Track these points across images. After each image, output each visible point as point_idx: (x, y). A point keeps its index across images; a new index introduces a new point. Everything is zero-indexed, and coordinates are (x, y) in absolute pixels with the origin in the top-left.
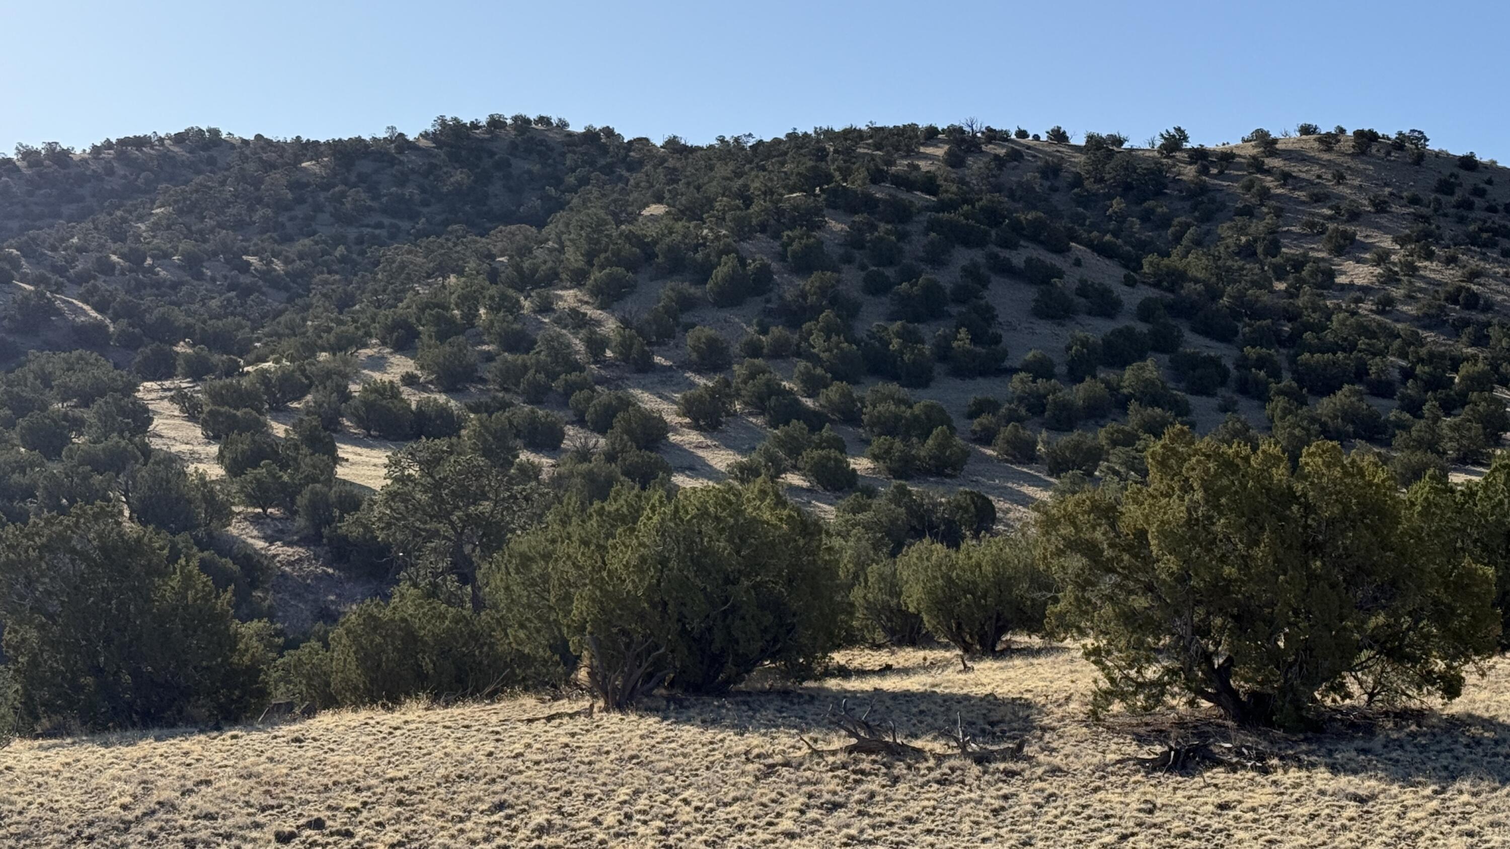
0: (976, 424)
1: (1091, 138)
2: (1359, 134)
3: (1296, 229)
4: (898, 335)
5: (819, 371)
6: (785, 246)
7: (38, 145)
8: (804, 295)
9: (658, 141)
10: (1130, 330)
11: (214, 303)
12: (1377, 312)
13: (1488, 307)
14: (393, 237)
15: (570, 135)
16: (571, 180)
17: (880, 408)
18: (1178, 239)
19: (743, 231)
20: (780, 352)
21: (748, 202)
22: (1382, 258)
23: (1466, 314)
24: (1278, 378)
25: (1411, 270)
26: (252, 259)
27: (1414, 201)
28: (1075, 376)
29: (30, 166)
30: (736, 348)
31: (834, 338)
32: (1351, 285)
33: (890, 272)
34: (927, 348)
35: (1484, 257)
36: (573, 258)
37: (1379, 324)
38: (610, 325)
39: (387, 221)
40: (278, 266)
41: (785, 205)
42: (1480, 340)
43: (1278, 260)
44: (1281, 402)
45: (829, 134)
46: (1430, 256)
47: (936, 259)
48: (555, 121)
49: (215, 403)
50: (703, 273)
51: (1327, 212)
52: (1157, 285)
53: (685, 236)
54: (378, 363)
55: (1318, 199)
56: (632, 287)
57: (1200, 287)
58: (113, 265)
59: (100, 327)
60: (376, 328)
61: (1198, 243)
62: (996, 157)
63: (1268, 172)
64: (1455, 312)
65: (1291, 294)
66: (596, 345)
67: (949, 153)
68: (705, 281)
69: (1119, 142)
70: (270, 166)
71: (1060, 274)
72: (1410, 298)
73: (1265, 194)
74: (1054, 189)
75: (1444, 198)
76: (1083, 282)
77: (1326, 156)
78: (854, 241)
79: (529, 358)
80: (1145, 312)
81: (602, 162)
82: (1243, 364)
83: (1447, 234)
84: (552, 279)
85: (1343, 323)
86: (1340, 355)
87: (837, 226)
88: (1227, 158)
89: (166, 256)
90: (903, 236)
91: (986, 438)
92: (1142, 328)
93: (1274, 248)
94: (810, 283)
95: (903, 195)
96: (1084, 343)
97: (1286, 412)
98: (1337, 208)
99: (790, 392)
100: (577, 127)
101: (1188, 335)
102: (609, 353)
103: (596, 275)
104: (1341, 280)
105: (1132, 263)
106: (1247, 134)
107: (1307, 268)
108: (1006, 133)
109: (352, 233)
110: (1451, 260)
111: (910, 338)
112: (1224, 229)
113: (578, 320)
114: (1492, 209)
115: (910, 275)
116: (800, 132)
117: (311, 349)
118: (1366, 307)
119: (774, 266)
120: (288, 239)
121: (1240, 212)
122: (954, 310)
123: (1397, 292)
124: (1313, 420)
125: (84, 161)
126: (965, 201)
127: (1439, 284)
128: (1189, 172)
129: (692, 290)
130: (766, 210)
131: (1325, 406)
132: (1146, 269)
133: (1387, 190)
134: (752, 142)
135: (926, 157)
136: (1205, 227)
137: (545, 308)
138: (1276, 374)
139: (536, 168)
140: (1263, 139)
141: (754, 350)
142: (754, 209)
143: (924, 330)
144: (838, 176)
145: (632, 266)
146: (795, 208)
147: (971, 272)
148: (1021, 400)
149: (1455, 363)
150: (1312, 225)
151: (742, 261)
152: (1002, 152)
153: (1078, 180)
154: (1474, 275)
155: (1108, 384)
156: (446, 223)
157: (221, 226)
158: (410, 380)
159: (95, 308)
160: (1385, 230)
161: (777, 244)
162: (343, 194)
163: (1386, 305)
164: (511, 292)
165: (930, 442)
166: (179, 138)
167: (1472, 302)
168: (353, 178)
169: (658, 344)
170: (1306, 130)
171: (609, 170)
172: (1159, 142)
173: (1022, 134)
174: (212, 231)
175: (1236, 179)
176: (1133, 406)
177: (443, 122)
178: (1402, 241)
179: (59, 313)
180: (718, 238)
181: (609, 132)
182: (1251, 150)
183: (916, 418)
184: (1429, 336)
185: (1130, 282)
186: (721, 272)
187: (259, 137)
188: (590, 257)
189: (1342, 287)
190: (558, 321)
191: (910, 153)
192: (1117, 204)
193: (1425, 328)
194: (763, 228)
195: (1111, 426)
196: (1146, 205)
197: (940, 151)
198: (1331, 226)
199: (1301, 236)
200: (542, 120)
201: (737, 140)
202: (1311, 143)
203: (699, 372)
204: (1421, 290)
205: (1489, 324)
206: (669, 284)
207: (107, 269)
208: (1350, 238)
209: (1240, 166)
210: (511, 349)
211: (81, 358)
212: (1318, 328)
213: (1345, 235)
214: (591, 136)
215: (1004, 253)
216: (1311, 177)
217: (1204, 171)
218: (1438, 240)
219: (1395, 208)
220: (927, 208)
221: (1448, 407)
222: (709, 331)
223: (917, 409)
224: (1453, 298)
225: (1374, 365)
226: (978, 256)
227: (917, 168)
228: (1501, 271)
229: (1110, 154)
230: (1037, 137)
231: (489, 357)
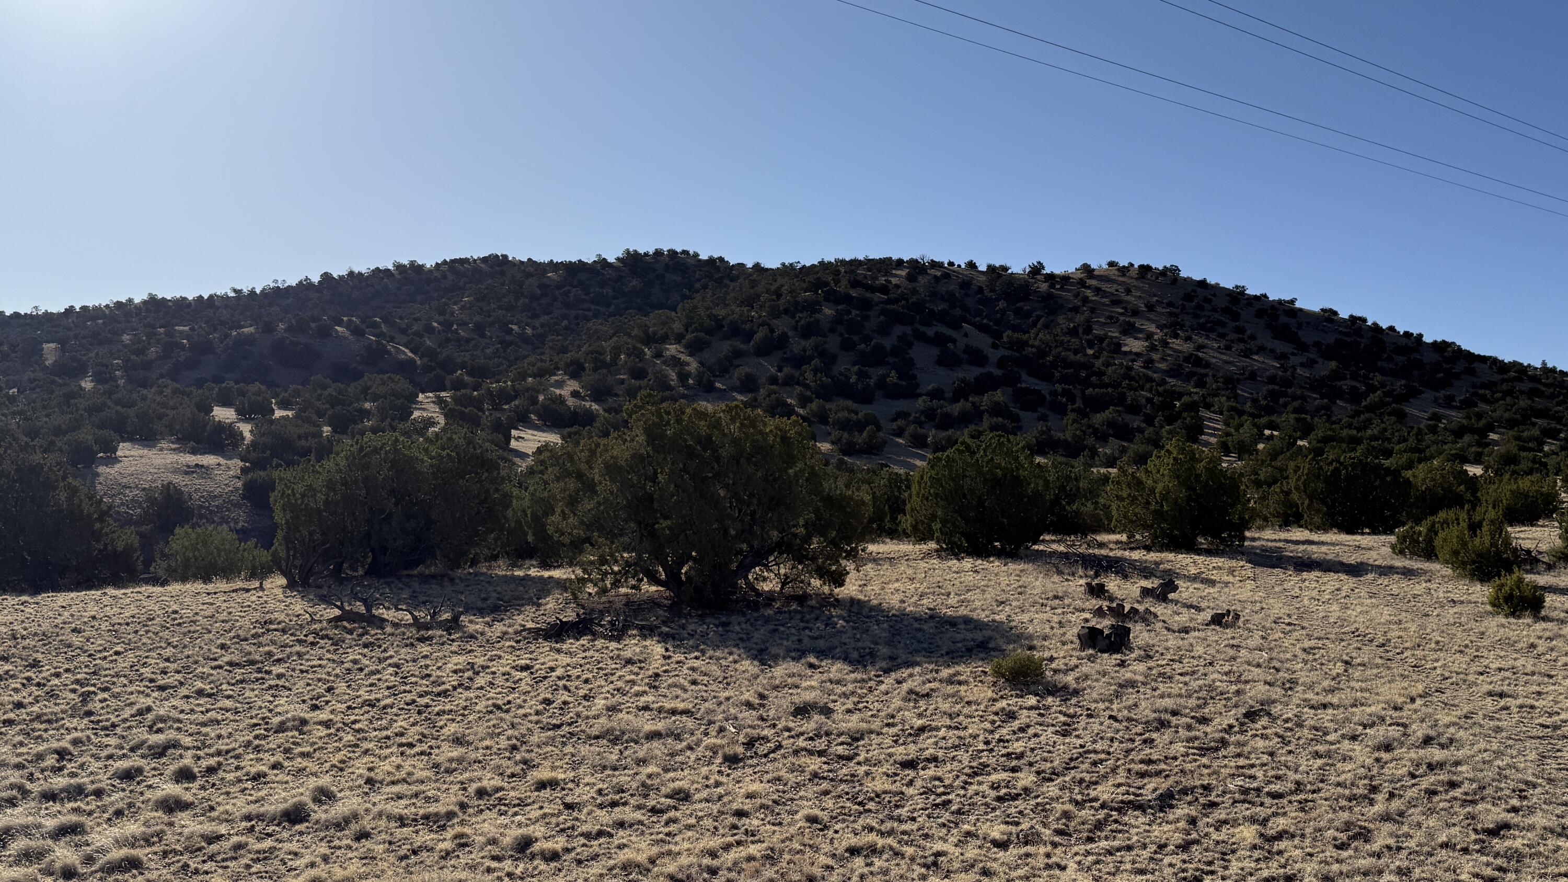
0: (894, 426)
1: (989, 266)
2: (1141, 267)
3: (1102, 320)
4: (856, 374)
5: (809, 393)
6: (797, 322)
7: (405, 262)
8: (804, 350)
9: (750, 265)
10: (990, 373)
11: (488, 351)
12: (1144, 367)
13: (1207, 365)
14: (596, 316)
15: (700, 260)
16: (698, 285)
17: (840, 415)
18: (1034, 324)
19: (775, 313)
20: (789, 382)
21: (779, 296)
22: (1149, 336)
23: (1194, 369)
24: (1074, 402)
25: (1165, 344)
26: (514, 327)
27: (1170, 304)
28: (955, 400)
29: (400, 273)
30: (763, 380)
31: (819, 375)
32: (1131, 352)
33: (856, 338)
34: (872, 382)
35: (1208, 338)
36: (677, 327)
37: (1144, 374)
38: (693, 365)
39: (593, 307)
40: (529, 331)
41: (799, 299)
42: (1201, 384)
43: (1090, 337)
44: (1071, 416)
45: (843, 262)
46: (1176, 336)
47: (883, 330)
48: (691, 253)
49: (456, 404)
50: (749, 336)
51: (1120, 310)
52: (1009, 349)
53: (741, 315)
54: (560, 384)
55: (1116, 302)
56: (708, 344)
57: (1034, 350)
58: (434, 328)
59: (412, 361)
60: (561, 364)
61: (1046, 326)
62: (935, 276)
63: (1089, 287)
64: (1188, 368)
65: (1096, 356)
66: (683, 377)
67: (908, 274)
68: (749, 341)
69: (1005, 269)
70: (528, 275)
71: (954, 341)
72: (1163, 359)
73: (1085, 300)
74: (967, 295)
75: (1187, 304)
76: (967, 346)
77: (1121, 279)
78: (837, 321)
79: (643, 383)
80: (1001, 363)
81: (716, 276)
82: (1054, 393)
83: (1187, 323)
84: (665, 339)
85: (1115, 372)
86: (1110, 390)
87: (828, 311)
88: (1065, 279)
89: (466, 324)
90: (866, 318)
91: (900, 433)
92: (998, 372)
93: (1088, 330)
94: (808, 344)
95: (869, 295)
96: (963, 380)
97: (1074, 421)
98: (1125, 308)
99: (790, 405)
100: (704, 256)
101: (1024, 377)
102: (691, 381)
103: (689, 336)
104: (1124, 349)
105: (997, 335)
106: (1078, 266)
107: (1106, 342)
108: (942, 263)
109: (573, 313)
110: (1188, 339)
111: (862, 375)
112: (1061, 319)
113: (675, 362)
114: (1214, 310)
115: (867, 339)
116: (826, 260)
117: (523, 376)
118: (1137, 365)
119: (790, 334)
120: (536, 316)
121: (1071, 310)
122: (891, 360)
123: (1155, 356)
124: (1089, 426)
125: (430, 271)
126: (904, 299)
127: (1180, 352)
128: (1044, 287)
129: (742, 346)
130: (789, 301)
131: (1098, 419)
132: (1005, 339)
133: (1155, 299)
134: (799, 266)
135: (896, 276)
136: (1051, 318)
137: (658, 355)
138: (1072, 399)
139: (679, 279)
140: (1086, 268)
141: (773, 381)
142: (782, 301)
143: (871, 371)
144: (832, 284)
145: (710, 332)
146: (806, 301)
147: (903, 338)
148: (923, 412)
149: (1180, 396)
150: (1111, 318)
151: (772, 331)
152: (939, 274)
153: (980, 290)
154: (1200, 347)
155: (973, 403)
156: (627, 308)
157: (499, 308)
158: (575, 394)
159: (412, 351)
160: (1152, 321)
161: (793, 321)
162: (569, 292)
163: (1149, 363)
164: (639, 345)
165: (865, 434)
166: (485, 260)
167: (1198, 362)
168: (575, 283)
169: (720, 376)
170: (1111, 264)
171: (719, 281)
172: (1028, 270)
173: (951, 264)
174: (494, 310)
175: (1069, 291)
176: (986, 416)
177: (628, 251)
178: (1160, 327)
179: (389, 353)
180: (760, 317)
181: (721, 259)
182: (1080, 275)
183: (859, 421)
184: (1172, 381)
185: (995, 346)
186: (758, 336)
187: (530, 260)
188: (687, 326)
189: (1126, 353)
190: (665, 363)
191: (887, 273)
192: (1002, 304)
193: (1170, 377)
194: (786, 311)
195: (972, 427)
196: (1019, 305)
197: (903, 273)
198: (1122, 318)
199: (1105, 324)
200: (684, 252)
201: (791, 265)
202: (1114, 271)
203: (740, 392)
204: (1169, 355)
205: (1207, 375)
206: (729, 342)
207: (430, 330)
208: (1132, 325)
209: (1072, 284)
210: (635, 378)
211: (390, 378)
212: (1101, 374)
213: (1129, 323)
214: (711, 261)
215: (922, 329)
216: (1112, 290)
217: (1052, 286)
218: (1182, 327)
219: (1159, 309)
220: (882, 303)
221: (1170, 420)
222: (747, 370)
223: (860, 415)
224: (1187, 359)
225: (1130, 396)
226: (908, 330)
227: (890, 282)
228: (1216, 345)
229: (1000, 276)
230: (959, 266)
231: (622, 382)
